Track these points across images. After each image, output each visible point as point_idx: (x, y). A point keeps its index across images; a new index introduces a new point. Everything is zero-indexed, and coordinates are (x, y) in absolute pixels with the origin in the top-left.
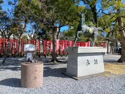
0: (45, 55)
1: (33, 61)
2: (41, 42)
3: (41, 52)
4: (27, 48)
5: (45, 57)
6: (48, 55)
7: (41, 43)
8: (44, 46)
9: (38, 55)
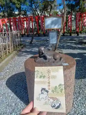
0: (77, 33)
1: (48, 57)
2: (73, 16)
3: (73, 30)
4: (48, 25)
5: (78, 35)
6: (81, 33)
7: (72, 18)
8: (78, 20)
9: (69, 33)
